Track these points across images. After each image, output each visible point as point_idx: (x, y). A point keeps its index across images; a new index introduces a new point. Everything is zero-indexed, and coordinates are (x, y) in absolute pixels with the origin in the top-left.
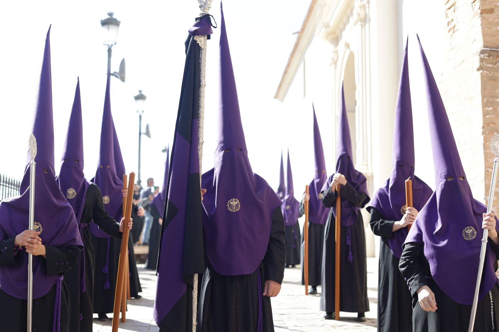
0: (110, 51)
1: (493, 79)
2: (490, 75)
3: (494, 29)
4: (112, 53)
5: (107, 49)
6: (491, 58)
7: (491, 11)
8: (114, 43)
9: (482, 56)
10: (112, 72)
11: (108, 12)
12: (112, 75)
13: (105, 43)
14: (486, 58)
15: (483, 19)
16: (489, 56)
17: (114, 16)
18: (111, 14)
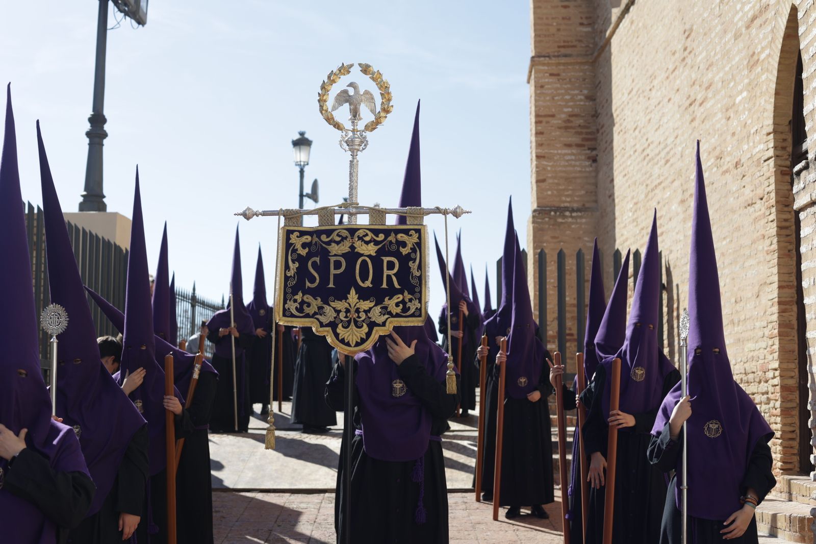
0: (302, 172)
1: (542, 230)
2: (539, 227)
3: (545, 193)
4: (305, 174)
5: (299, 169)
6: (541, 215)
7: (544, 181)
8: (306, 163)
9: (534, 214)
10: (304, 194)
11: (299, 131)
12: (305, 196)
13: (297, 164)
14: (537, 215)
15: (537, 186)
16: (539, 214)
17: (306, 136)
18: (302, 134)
